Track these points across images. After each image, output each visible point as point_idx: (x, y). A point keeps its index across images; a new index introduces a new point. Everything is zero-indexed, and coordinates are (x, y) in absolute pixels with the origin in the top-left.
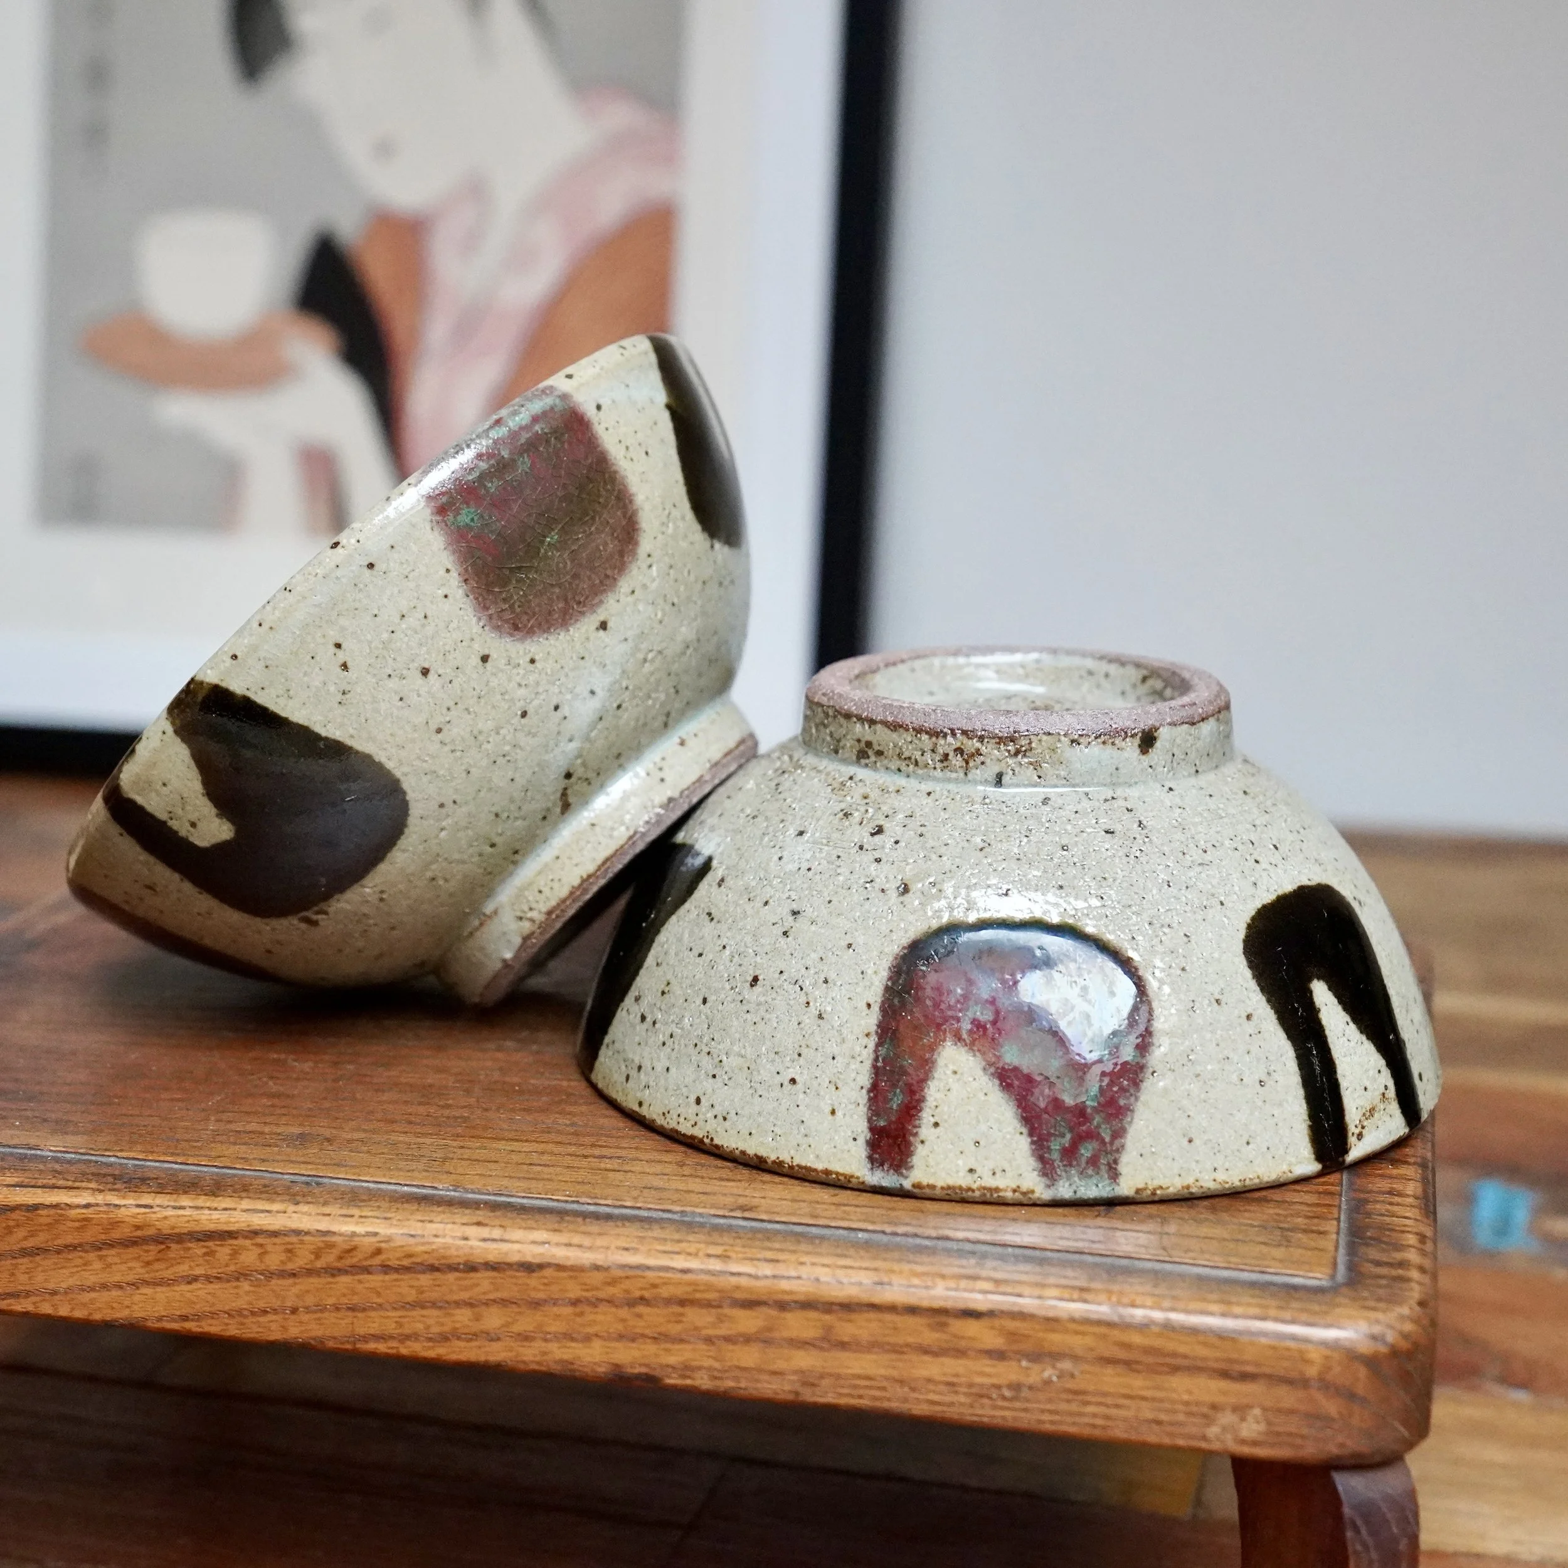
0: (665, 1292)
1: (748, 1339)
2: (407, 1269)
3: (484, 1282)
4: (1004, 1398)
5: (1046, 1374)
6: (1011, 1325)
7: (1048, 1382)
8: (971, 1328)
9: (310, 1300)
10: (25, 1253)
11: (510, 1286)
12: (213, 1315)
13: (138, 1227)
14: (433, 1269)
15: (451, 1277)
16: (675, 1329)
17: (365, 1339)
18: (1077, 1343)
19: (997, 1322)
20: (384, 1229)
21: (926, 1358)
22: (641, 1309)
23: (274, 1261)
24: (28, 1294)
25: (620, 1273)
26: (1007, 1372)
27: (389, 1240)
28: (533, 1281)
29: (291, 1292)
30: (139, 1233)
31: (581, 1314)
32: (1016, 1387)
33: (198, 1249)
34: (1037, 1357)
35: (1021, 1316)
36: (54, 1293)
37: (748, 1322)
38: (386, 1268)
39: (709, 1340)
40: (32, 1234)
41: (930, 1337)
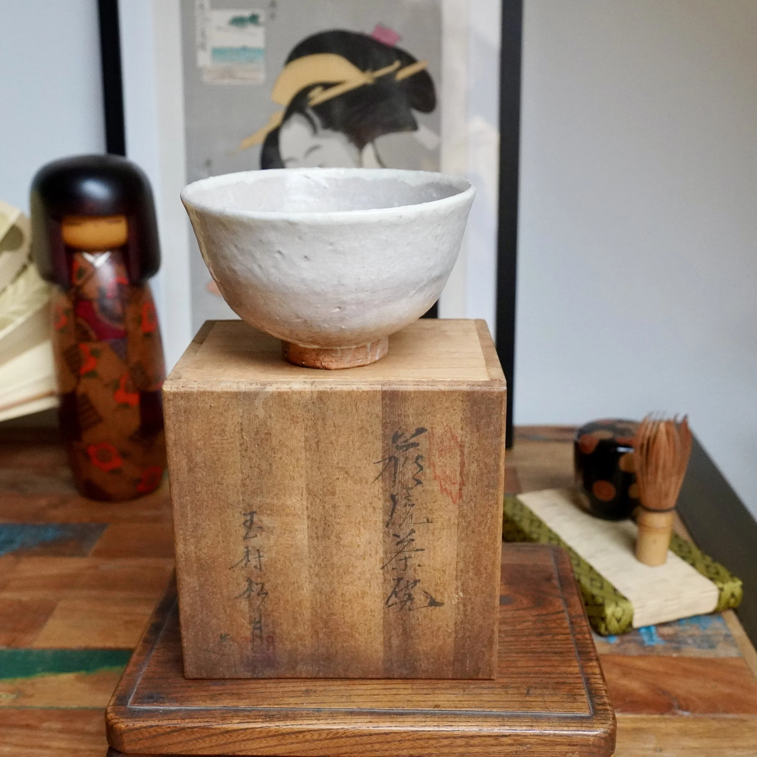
0: (424, 737)
1: (446, 746)
2: (353, 736)
3: (374, 738)
4: (513, 755)
5: (524, 748)
6: (515, 738)
7: (525, 750)
8: (504, 739)
9: (326, 746)
10: (244, 740)
11: (381, 739)
12: (298, 752)
13: (276, 732)
14: (360, 736)
15: (365, 737)
16: (426, 745)
17: (341, 754)
18: (532, 741)
19: (511, 737)
20: (346, 727)
21: (493, 747)
22: (417, 741)
23: (316, 736)
24: (244, 751)
25: (411, 733)
26: (513, 749)
27: (347, 729)
28: (388, 736)
29: (320, 744)
30: (276, 733)
31: (401, 743)
32: (516, 752)
33: (294, 736)
34: (521, 745)
35: (517, 735)
36: (252, 750)
37: (446, 742)
38: (347, 737)
39: (435, 747)
40: (246, 736)
41: (493, 742)
